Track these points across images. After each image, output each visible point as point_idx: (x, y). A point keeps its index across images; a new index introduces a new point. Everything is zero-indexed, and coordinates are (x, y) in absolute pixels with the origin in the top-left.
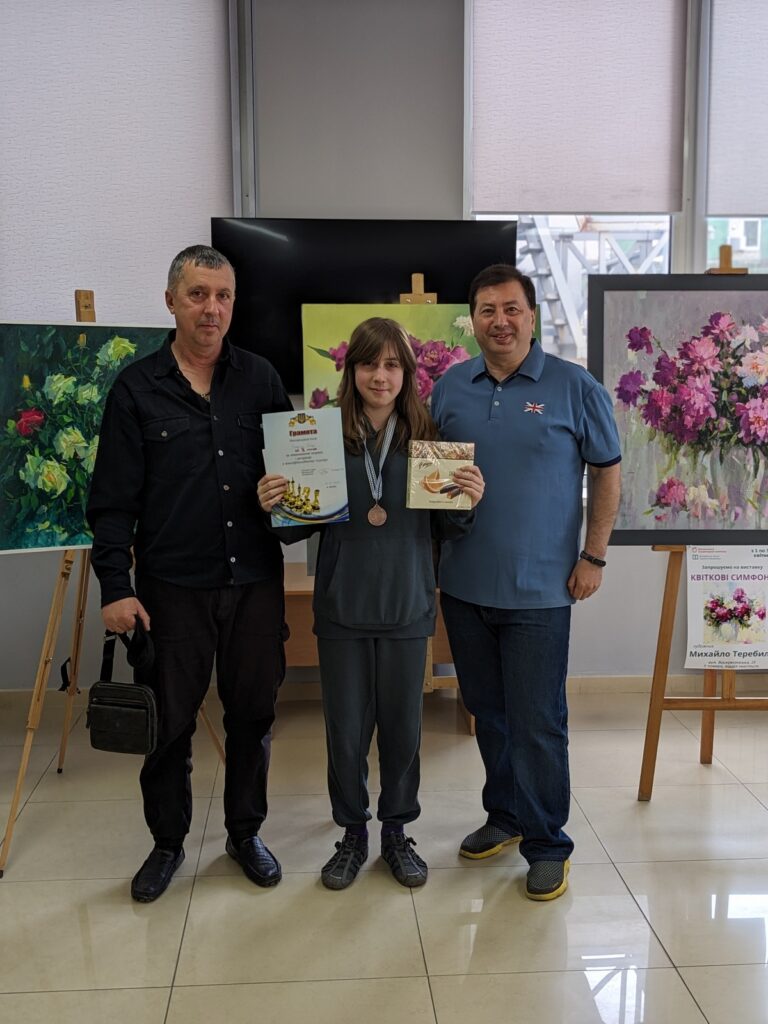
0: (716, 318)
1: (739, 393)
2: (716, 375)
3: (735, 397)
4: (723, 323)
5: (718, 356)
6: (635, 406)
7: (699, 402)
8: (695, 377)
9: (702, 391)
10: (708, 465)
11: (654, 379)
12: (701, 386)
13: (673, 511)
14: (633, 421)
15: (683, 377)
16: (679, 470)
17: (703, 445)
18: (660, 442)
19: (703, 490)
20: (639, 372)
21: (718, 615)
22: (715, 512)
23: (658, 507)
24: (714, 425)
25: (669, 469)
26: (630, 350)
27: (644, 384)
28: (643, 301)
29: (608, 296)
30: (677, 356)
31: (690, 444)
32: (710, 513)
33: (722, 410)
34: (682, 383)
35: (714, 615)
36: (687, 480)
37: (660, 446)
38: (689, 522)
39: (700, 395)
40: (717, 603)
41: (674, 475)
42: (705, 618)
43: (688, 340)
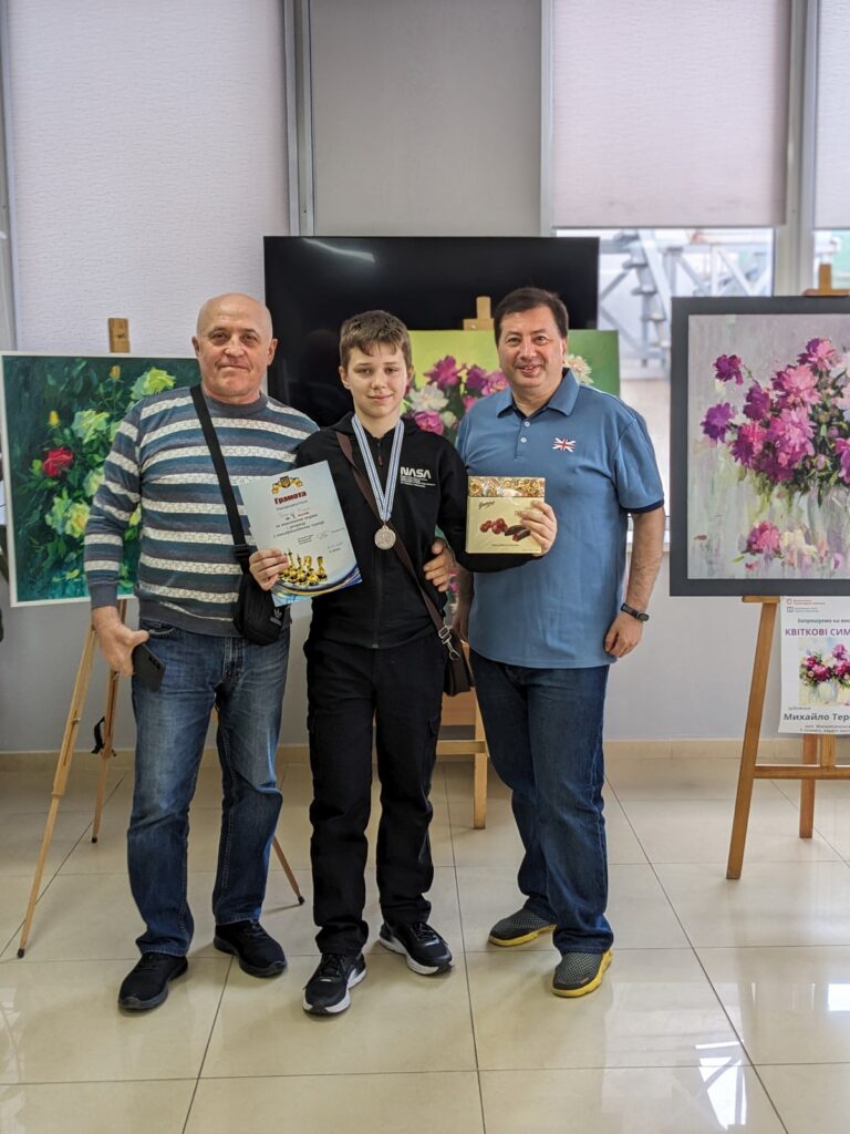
0: (814, 345)
1: (840, 428)
2: (813, 407)
3: (835, 432)
4: (822, 350)
5: (816, 386)
6: (723, 441)
7: (795, 437)
8: (790, 409)
9: (799, 425)
10: (805, 508)
11: (744, 412)
12: (796, 420)
13: (766, 558)
14: (721, 459)
15: (777, 411)
16: (772, 514)
17: (799, 485)
18: (752, 481)
19: (799, 535)
20: (727, 405)
21: (816, 674)
22: (813, 559)
23: (748, 554)
24: (812, 463)
25: (761, 511)
26: (718, 381)
27: (733, 417)
28: (731, 326)
29: (694, 321)
30: (771, 386)
31: (784, 484)
32: (807, 560)
33: (821, 447)
34: (776, 416)
35: (811, 674)
36: (781, 524)
37: (751, 487)
38: (783, 570)
39: (796, 430)
40: (815, 661)
41: (766, 518)
42: (801, 677)
43: (782, 369)
